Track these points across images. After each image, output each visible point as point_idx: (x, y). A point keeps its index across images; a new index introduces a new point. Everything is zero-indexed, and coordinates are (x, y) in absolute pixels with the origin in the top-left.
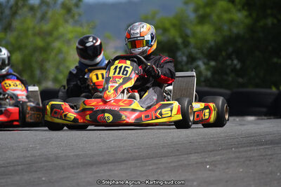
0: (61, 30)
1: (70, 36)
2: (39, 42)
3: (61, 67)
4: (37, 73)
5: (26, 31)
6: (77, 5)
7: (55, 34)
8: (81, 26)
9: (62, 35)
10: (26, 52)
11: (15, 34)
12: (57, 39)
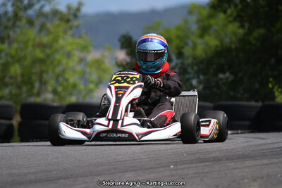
0: (61, 42)
1: (69, 48)
2: (39, 54)
3: (61, 80)
4: (37, 85)
5: (26, 43)
6: (75, 16)
7: (56, 46)
8: (80, 37)
9: (62, 47)
10: (26, 63)
11: (15, 45)
12: (57, 51)
